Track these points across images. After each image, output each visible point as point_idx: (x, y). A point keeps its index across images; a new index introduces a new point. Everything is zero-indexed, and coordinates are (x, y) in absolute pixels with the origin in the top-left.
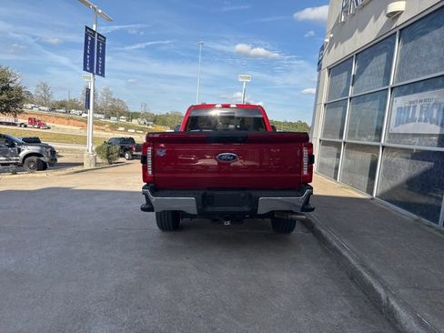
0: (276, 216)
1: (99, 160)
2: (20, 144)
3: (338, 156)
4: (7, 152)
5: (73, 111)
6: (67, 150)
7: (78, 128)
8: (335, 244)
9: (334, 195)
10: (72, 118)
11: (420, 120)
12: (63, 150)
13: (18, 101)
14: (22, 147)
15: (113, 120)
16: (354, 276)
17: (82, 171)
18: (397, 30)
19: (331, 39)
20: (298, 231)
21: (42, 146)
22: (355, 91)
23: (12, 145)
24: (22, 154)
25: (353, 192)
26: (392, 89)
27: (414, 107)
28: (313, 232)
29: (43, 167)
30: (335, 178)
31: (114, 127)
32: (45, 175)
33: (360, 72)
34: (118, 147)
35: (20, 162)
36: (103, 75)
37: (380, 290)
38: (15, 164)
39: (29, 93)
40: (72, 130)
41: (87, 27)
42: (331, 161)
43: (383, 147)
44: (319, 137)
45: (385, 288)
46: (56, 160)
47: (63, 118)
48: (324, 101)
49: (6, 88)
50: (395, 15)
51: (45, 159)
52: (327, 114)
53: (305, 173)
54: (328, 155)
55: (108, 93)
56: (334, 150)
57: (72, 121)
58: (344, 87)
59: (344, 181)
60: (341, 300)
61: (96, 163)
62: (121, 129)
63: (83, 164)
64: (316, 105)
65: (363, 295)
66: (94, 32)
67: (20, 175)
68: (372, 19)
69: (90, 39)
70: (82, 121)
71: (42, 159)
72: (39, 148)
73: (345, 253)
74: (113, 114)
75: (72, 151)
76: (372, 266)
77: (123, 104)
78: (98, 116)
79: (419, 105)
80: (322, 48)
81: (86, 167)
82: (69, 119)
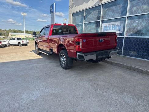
18: (102, 4)
22: (86, 21)
26: (101, 21)
27: (110, 26)
58: (80, 20)
79: (111, 26)
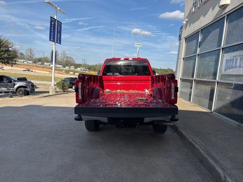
0: (155, 123)
1: (58, 90)
2: (15, 81)
3: (191, 88)
4: (8, 85)
5: (46, 63)
6: (42, 84)
7: (48, 73)
8: (190, 140)
9: (189, 110)
10: (45, 67)
11: (240, 67)
12: (39, 84)
13: (14, 58)
14: (16, 83)
15: (67, 68)
16: (203, 161)
17: (48, 96)
18: (226, 15)
19: (187, 22)
20: (169, 132)
21: (27, 82)
22: (200, 51)
23: (11, 82)
24: (16, 87)
25: (200, 108)
26: (223, 49)
28: (177, 132)
29: (27, 93)
30: (190, 100)
31: (67, 72)
32: (27, 98)
33: (203, 40)
34: (68, 83)
35: (15, 91)
36: (60, 43)
37: (220, 171)
38: (12, 92)
39: (22, 54)
40: (45, 74)
41: (51, 17)
42: (187, 90)
43: (218, 82)
44: (180, 77)
45: (223, 169)
46: (34, 90)
47: (40, 67)
48: (183, 57)
49: (8, 51)
50: (224, 7)
51: (28, 89)
52: (184, 64)
53: (173, 98)
54: (185, 87)
55: (64, 53)
56: (189, 84)
57: (45, 69)
58: (194, 49)
59: (194, 102)
60: (195, 176)
61: (56, 92)
62: (71, 73)
63: (49, 92)
64: (178, 59)
65: (209, 173)
66: (56, 20)
67: (14, 98)
68: (211, 10)
69: (53, 23)
70: (50, 68)
71: (26, 89)
72: (25, 83)
73: (197, 146)
74: (67, 65)
75: (44, 85)
76: (214, 154)
77: (73, 59)
78: (59, 66)
79: (239, 58)
80: (182, 28)
81: (51, 94)
82: (43, 68)
